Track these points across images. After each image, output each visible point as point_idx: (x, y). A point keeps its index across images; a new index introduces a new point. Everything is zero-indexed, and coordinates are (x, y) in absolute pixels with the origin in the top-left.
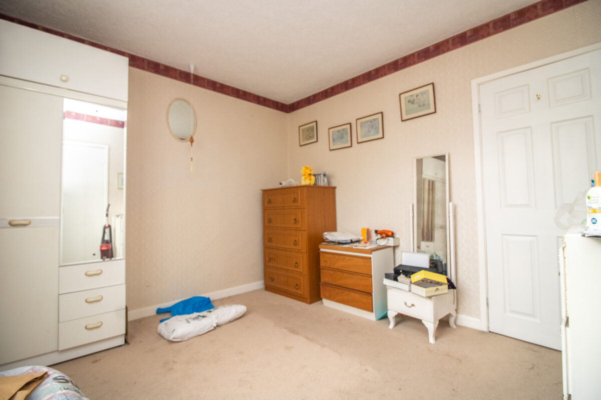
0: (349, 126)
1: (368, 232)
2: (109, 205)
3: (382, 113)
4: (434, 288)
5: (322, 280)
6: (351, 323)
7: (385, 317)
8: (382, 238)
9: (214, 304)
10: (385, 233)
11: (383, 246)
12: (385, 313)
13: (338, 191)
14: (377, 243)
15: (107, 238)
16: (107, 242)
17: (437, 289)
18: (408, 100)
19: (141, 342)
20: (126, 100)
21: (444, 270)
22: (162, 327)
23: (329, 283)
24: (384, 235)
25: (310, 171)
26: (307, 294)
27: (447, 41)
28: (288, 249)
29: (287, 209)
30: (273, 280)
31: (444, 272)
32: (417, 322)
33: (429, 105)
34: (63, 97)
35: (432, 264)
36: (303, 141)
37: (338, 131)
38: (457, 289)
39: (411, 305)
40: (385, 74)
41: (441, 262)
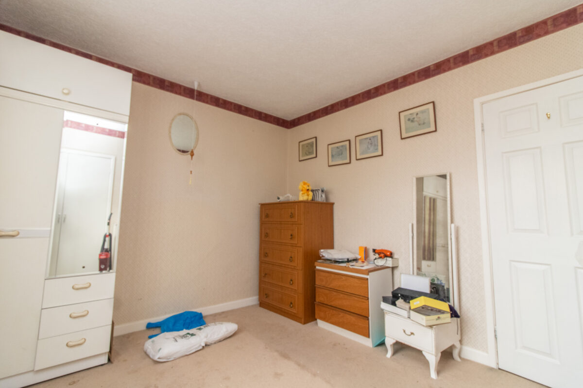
0: (348, 142)
1: (366, 250)
2: (111, 214)
3: (381, 131)
4: (436, 317)
5: (318, 299)
6: (346, 349)
7: (382, 344)
8: (380, 257)
9: (206, 320)
10: (383, 253)
11: (381, 266)
12: (382, 340)
13: (335, 207)
14: (374, 263)
15: (107, 246)
16: (107, 251)
17: (439, 318)
18: (407, 119)
19: (125, 361)
20: (128, 113)
21: (446, 295)
22: (149, 345)
23: (325, 303)
24: (382, 255)
25: (308, 186)
26: (301, 314)
27: (448, 60)
28: (283, 265)
29: (284, 224)
30: (267, 296)
31: (446, 299)
32: (417, 353)
33: (429, 123)
34: (64, 109)
35: (433, 288)
36: (302, 156)
37: (337, 148)
38: (461, 317)
39: (410, 334)
40: (385, 93)
41: (443, 286)
